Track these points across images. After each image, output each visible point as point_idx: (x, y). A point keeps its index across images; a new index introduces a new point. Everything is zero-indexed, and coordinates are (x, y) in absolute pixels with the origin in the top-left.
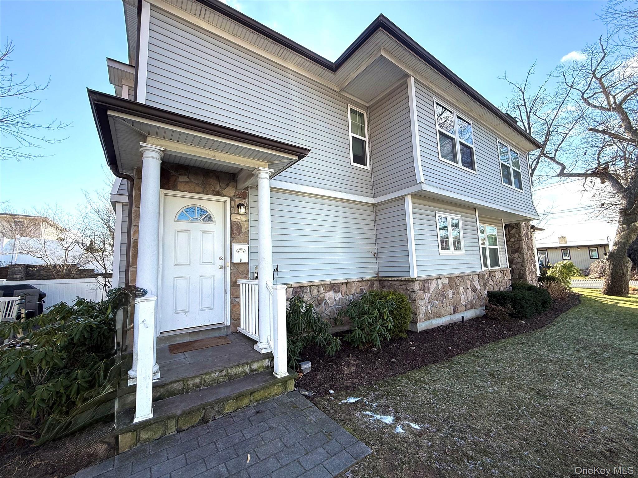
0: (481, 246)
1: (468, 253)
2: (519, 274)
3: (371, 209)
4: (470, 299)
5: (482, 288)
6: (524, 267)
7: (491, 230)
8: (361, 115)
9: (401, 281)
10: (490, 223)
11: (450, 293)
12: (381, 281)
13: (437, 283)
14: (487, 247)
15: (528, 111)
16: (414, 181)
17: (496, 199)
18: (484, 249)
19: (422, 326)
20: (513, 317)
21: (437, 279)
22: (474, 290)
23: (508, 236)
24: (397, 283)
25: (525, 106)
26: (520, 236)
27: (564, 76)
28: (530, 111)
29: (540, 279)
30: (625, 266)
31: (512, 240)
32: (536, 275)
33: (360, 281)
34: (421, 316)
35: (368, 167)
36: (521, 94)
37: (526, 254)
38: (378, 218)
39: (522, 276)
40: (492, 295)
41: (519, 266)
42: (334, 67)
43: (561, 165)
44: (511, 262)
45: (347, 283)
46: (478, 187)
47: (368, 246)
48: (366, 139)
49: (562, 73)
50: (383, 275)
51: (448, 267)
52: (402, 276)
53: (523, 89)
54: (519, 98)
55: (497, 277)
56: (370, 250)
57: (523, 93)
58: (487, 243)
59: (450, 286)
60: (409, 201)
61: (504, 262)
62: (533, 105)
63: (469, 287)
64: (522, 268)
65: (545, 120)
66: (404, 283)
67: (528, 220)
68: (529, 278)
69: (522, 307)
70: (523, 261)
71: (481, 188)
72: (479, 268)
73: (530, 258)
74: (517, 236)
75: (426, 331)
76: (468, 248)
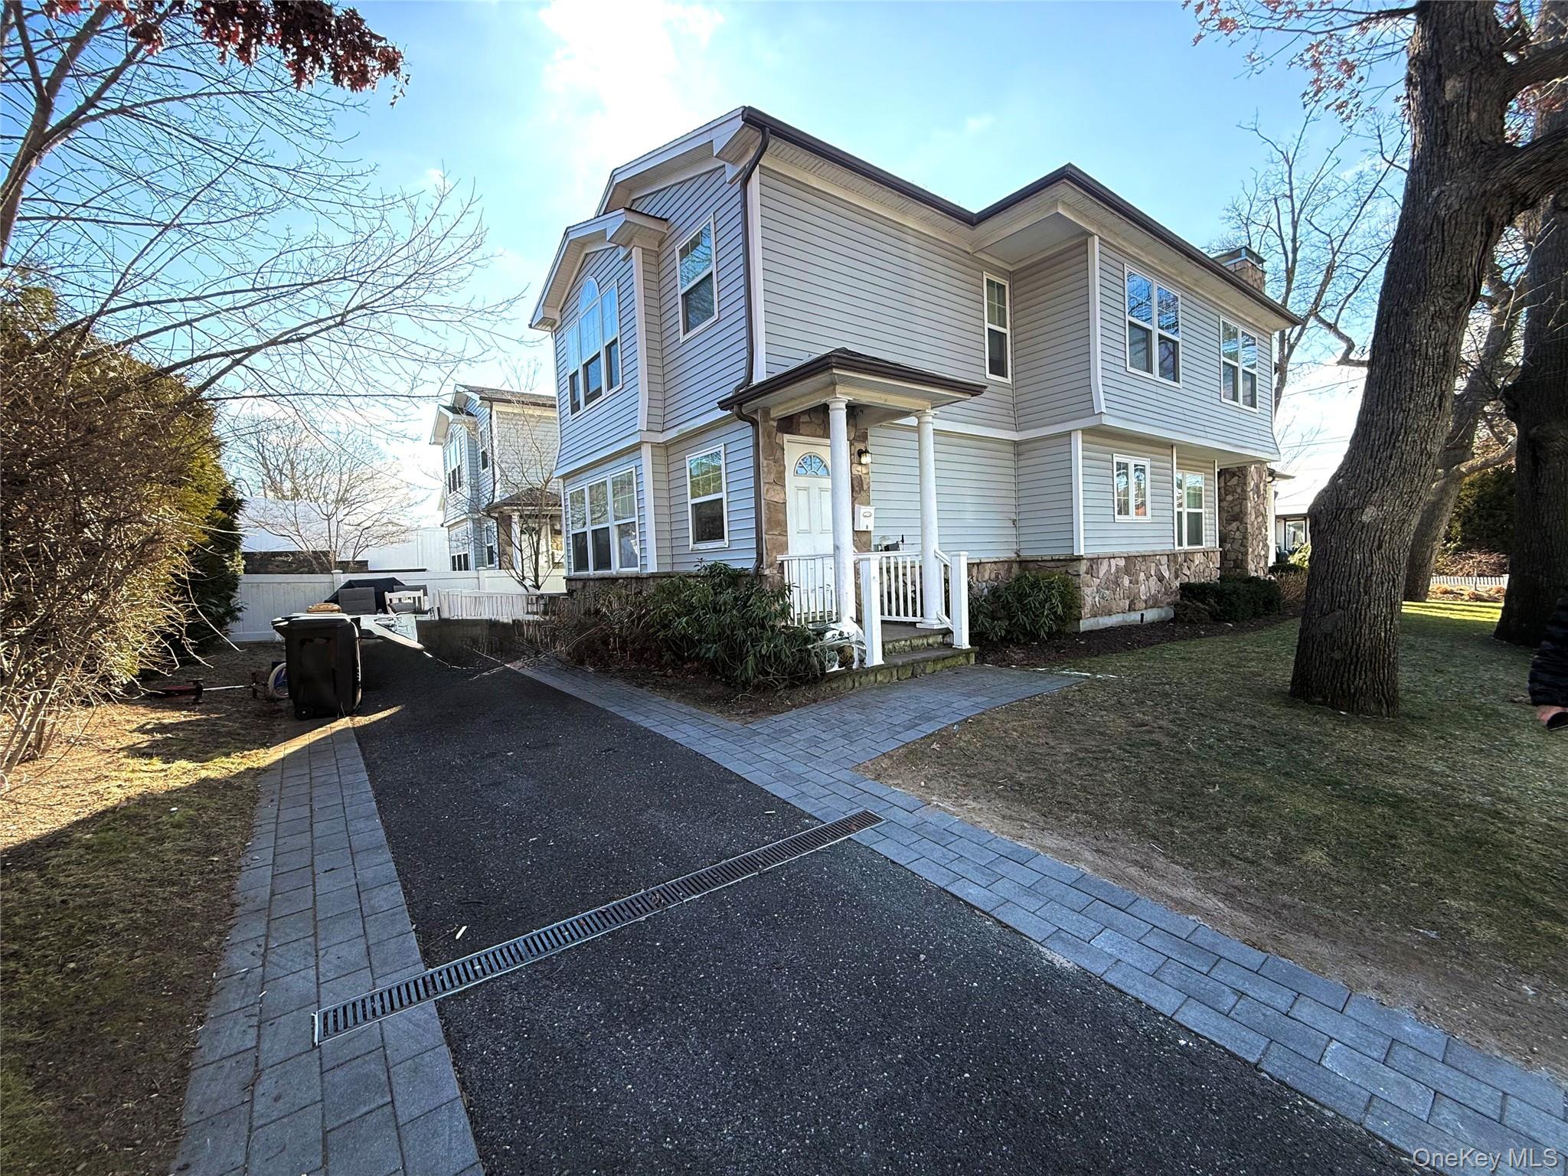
0: (1177, 510)
1: (1156, 520)
2: (1235, 561)
3: (1011, 449)
4: (1153, 592)
5: (1172, 576)
6: (1245, 547)
7: (1194, 480)
8: (1001, 287)
9: (1059, 560)
10: (1196, 469)
11: (1126, 582)
12: (1023, 563)
13: (1110, 565)
14: (1186, 511)
15: (1297, 211)
16: (1090, 410)
17: (1207, 429)
18: (1180, 514)
19: (1085, 625)
20: (1215, 620)
21: (1110, 558)
22: (1161, 579)
23: (1223, 491)
24: (1052, 564)
25: (1291, 197)
26: (1244, 491)
27: (1380, 136)
28: (1301, 211)
29: (1272, 570)
30: (1428, 547)
31: (1230, 498)
32: (1266, 563)
33: (995, 562)
34: (1086, 611)
35: (1009, 380)
36: (1287, 168)
37: (1252, 524)
38: (1022, 463)
39: (1241, 564)
40: (1186, 589)
41: (1236, 546)
42: (972, 220)
43: (1348, 340)
44: (1223, 541)
45: (978, 564)
46: (1180, 410)
47: (1005, 509)
48: (1007, 331)
49: (1376, 131)
50: (1026, 554)
51: (1124, 541)
52: (1060, 553)
53: (1291, 156)
54: (1280, 176)
55: (1197, 562)
56: (1009, 515)
57: (1290, 167)
58: (1185, 505)
59: (1127, 571)
60: (1078, 440)
61: (1210, 538)
62: (1306, 199)
63: (1153, 573)
64: (1242, 549)
65: (1329, 235)
66: (1063, 563)
67: (1261, 462)
68: (1251, 566)
69: (1232, 604)
70: (1245, 538)
71: (1186, 412)
72: (1168, 545)
73: (1257, 532)
74: (1239, 490)
75: (1090, 633)
76: (1157, 513)
